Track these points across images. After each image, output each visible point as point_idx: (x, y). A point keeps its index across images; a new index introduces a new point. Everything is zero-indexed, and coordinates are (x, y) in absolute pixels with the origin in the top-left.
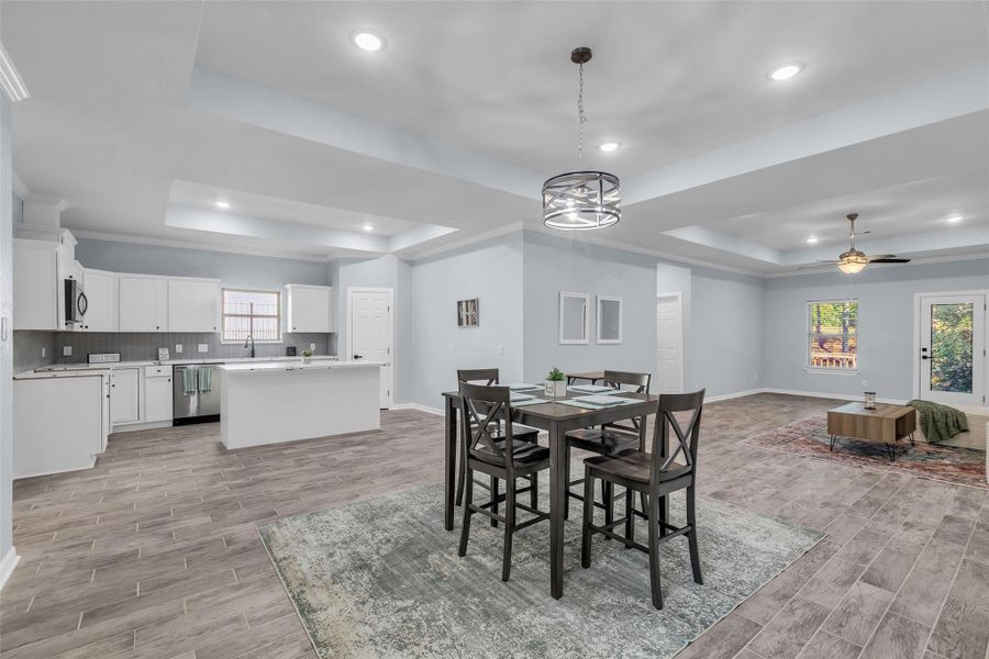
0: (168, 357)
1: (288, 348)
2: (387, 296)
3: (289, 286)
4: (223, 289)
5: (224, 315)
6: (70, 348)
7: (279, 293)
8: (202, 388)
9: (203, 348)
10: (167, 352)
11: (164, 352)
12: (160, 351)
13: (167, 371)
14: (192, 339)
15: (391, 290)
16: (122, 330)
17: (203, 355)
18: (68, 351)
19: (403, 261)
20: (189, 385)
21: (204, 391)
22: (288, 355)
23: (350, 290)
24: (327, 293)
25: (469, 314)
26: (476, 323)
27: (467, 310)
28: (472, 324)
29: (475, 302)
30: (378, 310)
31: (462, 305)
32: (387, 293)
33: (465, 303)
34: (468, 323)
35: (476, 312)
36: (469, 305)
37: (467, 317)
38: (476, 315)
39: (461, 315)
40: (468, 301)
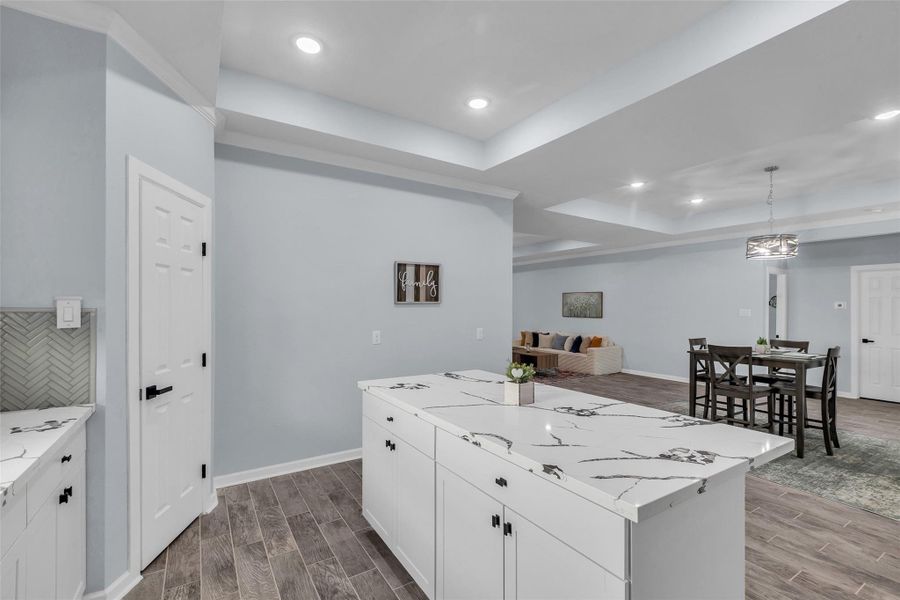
23: (134, 167)
25: (422, 284)
26: (436, 299)
27: (417, 279)
28: (427, 300)
29: (436, 268)
30: (187, 247)
31: (405, 270)
32: (201, 206)
33: (413, 268)
34: (417, 298)
35: (437, 283)
36: (423, 271)
37: (417, 289)
38: (437, 288)
39: (403, 285)
40: (420, 265)
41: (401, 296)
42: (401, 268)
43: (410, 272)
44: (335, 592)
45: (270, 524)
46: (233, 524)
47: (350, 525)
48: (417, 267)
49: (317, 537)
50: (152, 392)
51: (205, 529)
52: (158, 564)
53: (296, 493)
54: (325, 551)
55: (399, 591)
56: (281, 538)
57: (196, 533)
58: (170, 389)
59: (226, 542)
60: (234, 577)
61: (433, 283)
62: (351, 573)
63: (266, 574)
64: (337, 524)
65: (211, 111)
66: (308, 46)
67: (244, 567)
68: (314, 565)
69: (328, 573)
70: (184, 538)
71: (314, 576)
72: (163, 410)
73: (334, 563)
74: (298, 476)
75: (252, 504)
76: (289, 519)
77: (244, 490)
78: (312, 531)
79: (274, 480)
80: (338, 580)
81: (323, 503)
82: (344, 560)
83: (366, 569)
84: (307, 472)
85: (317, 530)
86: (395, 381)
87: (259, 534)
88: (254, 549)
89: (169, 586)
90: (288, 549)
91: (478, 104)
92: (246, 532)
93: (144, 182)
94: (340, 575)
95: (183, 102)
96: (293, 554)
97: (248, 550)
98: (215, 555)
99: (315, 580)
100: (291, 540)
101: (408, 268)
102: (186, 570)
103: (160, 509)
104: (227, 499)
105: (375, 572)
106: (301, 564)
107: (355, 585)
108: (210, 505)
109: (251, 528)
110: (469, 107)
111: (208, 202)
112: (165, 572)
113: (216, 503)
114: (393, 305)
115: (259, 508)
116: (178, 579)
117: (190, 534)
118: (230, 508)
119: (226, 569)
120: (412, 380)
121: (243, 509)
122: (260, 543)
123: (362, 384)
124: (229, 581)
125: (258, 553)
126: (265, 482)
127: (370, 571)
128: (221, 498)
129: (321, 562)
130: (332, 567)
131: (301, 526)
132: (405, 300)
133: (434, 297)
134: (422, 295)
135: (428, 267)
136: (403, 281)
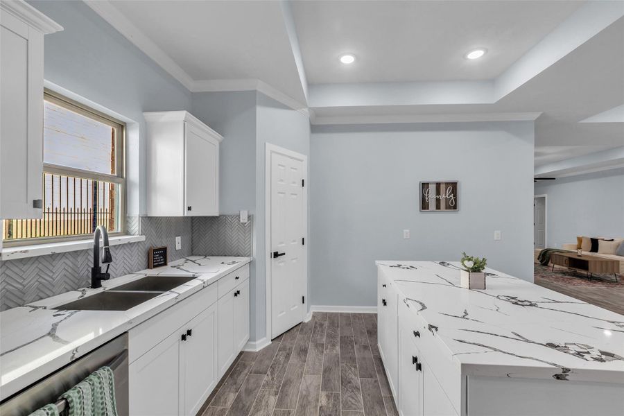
1: (154, 251)
25: (442, 197)
26: (455, 207)
27: (438, 193)
28: (446, 209)
29: (454, 185)
30: (294, 183)
31: (428, 187)
32: (302, 161)
33: (435, 186)
34: (438, 207)
35: (455, 195)
36: (443, 187)
37: (438, 201)
38: (456, 200)
39: (427, 198)
40: (440, 183)
41: (424, 206)
42: (425, 186)
43: (432, 188)
44: (350, 382)
45: (330, 336)
46: (314, 331)
47: (372, 350)
48: (438, 185)
49: (352, 351)
50: (276, 255)
51: (302, 330)
52: (279, 339)
53: (350, 324)
54: (353, 360)
55: (386, 397)
56: (334, 345)
57: (298, 330)
58: (284, 254)
59: (308, 338)
60: (306, 356)
61: (452, 196)
62: (362, 376)
63: (320, 360)
64: (366, 347)
65: (306, 110)
66: (347, 60)
67: (312, 353)
68: (344, 365)
69: (350, 371)
70: (291, 331)
71: (342, 370)
72: (282, 264)
73: (355, 367)
74: (355, 315)
75: (326, 324)
76: (341, 337)
77: (325, 315)
78: (350, 347)
79: (341, 314)
80: (353, 377)
81: (362, 333)
82: (361, 368)
83: (372, 377)
84: (360, 314)
85: (353, 347)
86: (396, 263)
87: (324, 340)
88: (319, 346)
89: (279, 351)
90: (335, 352)
91: (476, 55)
92: (319, 336)
93: (273, 154)
94: (355, 375)
95: (293, 109)
96: (336, 355)
97: (316, 346)
98: (302, 343)
99: (342, 372)
100: (338, 348)
102: (288, 346)
103: (280, 313)
104: (316, 319)
105: (376, 381)
106: (338, 362)
107: (362, 383)
108: (307, 319)
109: (321, 335)
110: (468, 59)
111: (305, 158)
112: (280, 343)
113: (310, 319)
114: (419, 211)
115: (329, 327)
116: (284, 349)
117: (295, 329)
118: (316, 323)
119: (303, 351)
120: (409, 263)
121: (321, 325)
122: (323, 344)
123: (377, 262)
124: (303, 357)
125: (320, 349)
126: (336, 314)
127: (373, 380)
128: (314, 317)
129: (349, 364)
130: (353, 369)
131: (346, 343)
132: (428, 209)
133: (453, 206)
134: (443, 205)
135: (447, 184)
136: (426, 195)
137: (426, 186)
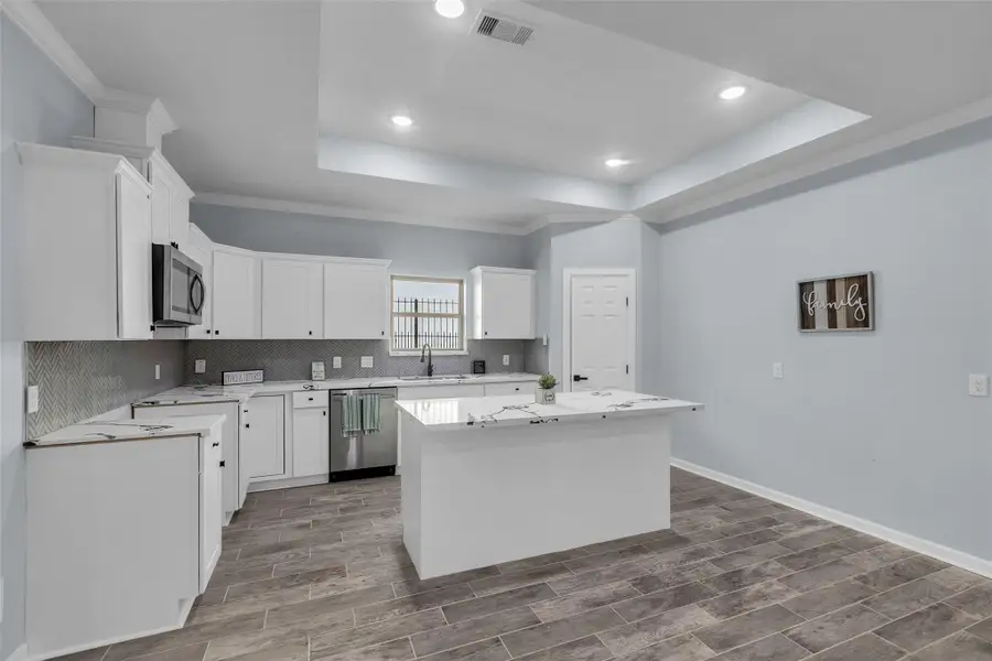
0: (323, 375)
1: (475, 363)
2: (626, 281)
3: (478, 270)
4: (392, 277)
5: (393, 314)
6: (204, 362)
7: (461, 282)
8: (368, 426)
9: (367, 362)
10: (322, 368)
11: (318, 368)
12: (314, 366)
13: (322, 399)
14: (353, 349)
15: (632, 272)
16: (266, 336)
17: (367, 373)
18: (201, 366)
19: (649, 224)
20: (350, 423)
21: (370, 431)
22: (475, 372)
23: (567, 273)
24: (529, 278)
25: (840, 304)
26: (865, 323)
27: (831, 297)
28: (848, 326)
29: (862, 280)
30: (611, 303)
31: (812, 290)
33: (825, 285)
34: (833, 323)
35: (865, 300)
36: (840, 287)
37: (832, 313)
38: (866, 308)
39: (810, 309)
40: (834, 280)
41: (806, 321)
42: (805, 288)
43: (820, 291)
48: (831, 283)
50: (577, 378)
58: (586, 378)
61: (859, 301)
93: (575, 278)
101: (816, 286)
114: (796, 333)
132: (814, 327)
133: (862, 320)
134: (841, 318)
135: (849, 280)
136: (809, 304)
137: (808, 287)
